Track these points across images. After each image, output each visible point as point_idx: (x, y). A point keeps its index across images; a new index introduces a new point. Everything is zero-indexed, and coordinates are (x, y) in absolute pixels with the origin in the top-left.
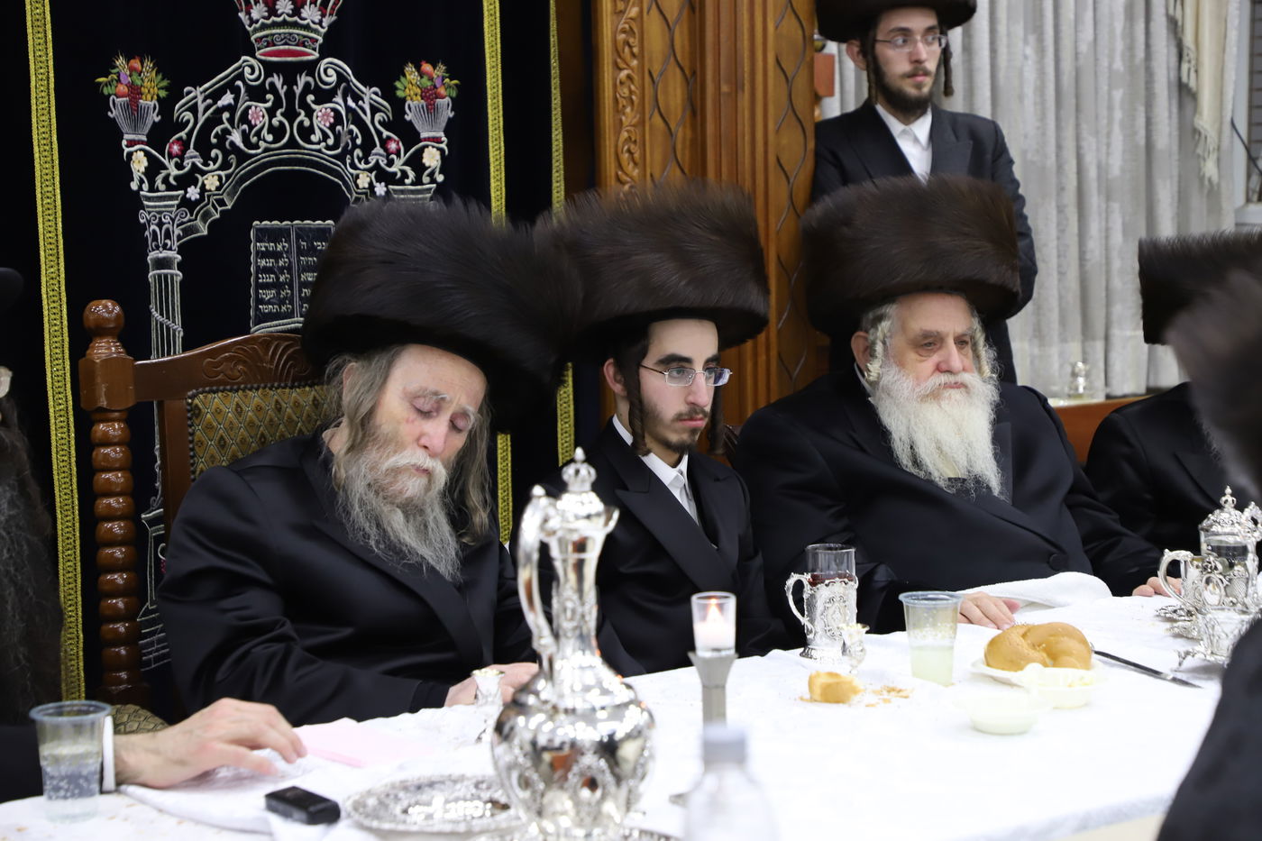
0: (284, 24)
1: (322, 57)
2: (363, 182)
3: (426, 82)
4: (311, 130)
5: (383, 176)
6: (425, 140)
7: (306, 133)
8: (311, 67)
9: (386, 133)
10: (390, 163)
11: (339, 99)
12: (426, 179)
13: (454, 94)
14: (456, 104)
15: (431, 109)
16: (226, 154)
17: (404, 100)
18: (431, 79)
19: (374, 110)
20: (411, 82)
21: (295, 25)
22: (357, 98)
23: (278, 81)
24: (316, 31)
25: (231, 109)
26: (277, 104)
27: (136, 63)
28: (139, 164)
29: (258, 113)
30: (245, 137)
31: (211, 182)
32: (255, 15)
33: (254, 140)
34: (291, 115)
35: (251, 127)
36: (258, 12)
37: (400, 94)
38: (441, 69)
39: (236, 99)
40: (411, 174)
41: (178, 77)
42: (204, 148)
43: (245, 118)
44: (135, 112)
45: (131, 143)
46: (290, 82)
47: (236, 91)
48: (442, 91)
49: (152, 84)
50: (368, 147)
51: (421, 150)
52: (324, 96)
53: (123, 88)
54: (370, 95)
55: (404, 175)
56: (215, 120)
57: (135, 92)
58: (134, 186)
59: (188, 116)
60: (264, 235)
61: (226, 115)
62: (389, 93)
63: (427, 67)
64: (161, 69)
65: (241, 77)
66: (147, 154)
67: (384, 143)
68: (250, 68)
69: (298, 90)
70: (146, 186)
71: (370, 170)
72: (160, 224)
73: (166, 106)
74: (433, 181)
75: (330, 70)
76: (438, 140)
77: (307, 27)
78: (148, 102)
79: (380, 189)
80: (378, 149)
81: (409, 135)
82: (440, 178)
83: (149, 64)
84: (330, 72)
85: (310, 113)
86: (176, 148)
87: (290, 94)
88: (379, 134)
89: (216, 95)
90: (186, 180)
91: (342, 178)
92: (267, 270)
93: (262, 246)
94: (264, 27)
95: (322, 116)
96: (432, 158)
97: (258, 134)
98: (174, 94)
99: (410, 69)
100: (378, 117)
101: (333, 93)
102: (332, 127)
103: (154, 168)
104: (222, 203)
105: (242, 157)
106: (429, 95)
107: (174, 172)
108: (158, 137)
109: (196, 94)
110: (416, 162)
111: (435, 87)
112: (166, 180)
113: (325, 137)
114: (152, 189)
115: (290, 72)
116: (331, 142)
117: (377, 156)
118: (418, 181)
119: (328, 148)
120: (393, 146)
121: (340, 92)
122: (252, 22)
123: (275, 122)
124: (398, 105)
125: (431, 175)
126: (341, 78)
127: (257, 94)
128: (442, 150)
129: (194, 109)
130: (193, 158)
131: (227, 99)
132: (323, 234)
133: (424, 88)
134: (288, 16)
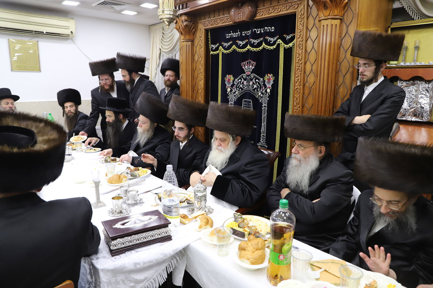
1: (251, 74)
2: (260, 94)
3: (268, 77)
5: (262, 93)
6: (268, 87)
7: (249, 86)
10: (263, 91)
12: (267, 94)
13: (274, 79)
14: (274, 81)
15: (269, 82)
16: (239, 89)
18: (269, 77)
20: (266, 77)
22: (259, 80)
24: (251, 69)
25: (240, 82)
27: (230, 76)
28: (229, 90)
29: (245, 83)
30: (243, 86)
31: (237, 93)
33: (244, 87)
34: (248, 83)
35: (244, 85)
36: (246, 67)
37: (265, 79)
38: (272, 75)
39: (241, 81)
40: (265, 93)
41: (235, 77)
43: (243, 83)
44: (229, 82)
45: (228, 87)
48: (271, 79)
49: (232, 78)
50: (260, 88)
51: (267, 89)
52: (251, 80)
53: (227, 79)
54: (262, 79)
56: (238, 84)
57: (229, 80)
58: (228, 93)
59: (236, 83)
60: (245, 101)
61: (240, 83)
63: (269, 75)
65: (242, 77)
66: (230, 88)
68: (244, 76)
71: (261, 92)
72: (232, 99)
73: (233, 81)
74: (268, 94)
75: (252, 76)
76: (270, 87)
78: (231, 81)
81: (265, 86)
83: (232, 76)
84: (253, 76)
86: (234, 88)
88: (262, 86)
89: (238, 80)
90: (235, 92)
91: (254, 94)
93: (244, 103)
94: (247, 69)
95: (251, 83)
96: (268, 90)
97: (245, 86)
99: (266, 75)
100: (262, 83)
102: (252, 85)
103: (231, 90)
104: (238, 96)
105: (242, 89)
106: (269, 79)
108: (232, 86)
109: (236, 80)
110: (266, 91)
111: (270, 78)
112: (233, 92)
113: (251, 86)
114: (231, 93)
115: (249, 76)
117: (261, 90)
118: (266, 94)
119: (252, 88)
120: (263, 88)
121: (254, 79)
122: (245, 69)
124: (264, 81)
125: (268, 93)
127: (245, 80)
128: (270, 89)
129: (236, 82)
130: (236, 89)
132: (250, 102)
133: (269, 78)
134: (248, 67)
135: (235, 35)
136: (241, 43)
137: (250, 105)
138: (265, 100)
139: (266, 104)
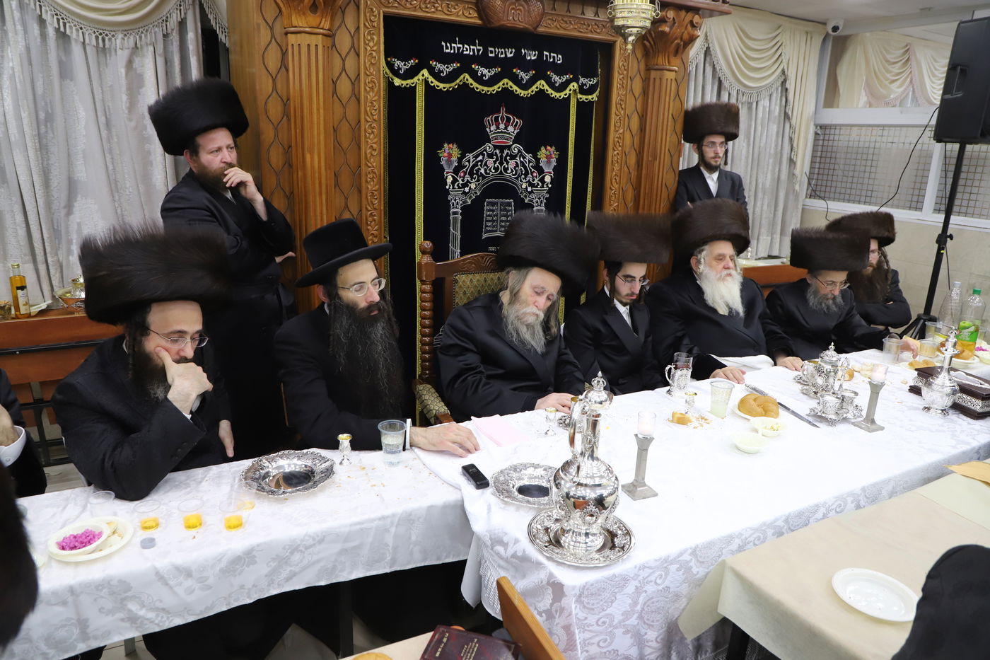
0: (502, 132)
1: (513, 144)
2: (524, 186)
3: (548, 153)
4: (508, 169)
5: (531, 185)
6: (546, 172)
7: (506, 170)
8: (509, 147)
9: (533, 170)
10: (534, 180)
11: (518, 158)
12: (545, 186)
13: (557, 157)
14: (558, 161)
15: (549, 162)
16: (478, 177)
17: (540, 159)
18: (550, 152)
19: (530, 162)
20: (543, 153)
21: (505, 133)
22: (524, 158)
23: (498, 152)
24: (512, 135)
25: (481, 161)
26: (497, 159)
27: (451, 146)
28: (450, 180)
29: (490, 163)
30: (485, 170)
31: (473, 186)
32: (492, 129)
33: (488, 172)
34: (501, 163)
35: (488, 167)
36: (493, 128)
37: (539, 157)
38: (554, 148)
39: (483, 158)
40: (540, 184)
41: (464, 150)
42: (471, 174)
43: (486, 164)
44: (449, 162)
45: (447, 173)
46: (502, 152)
47: (483, 155)
48: (553, 156)
49: (456, 152)
50: (526, 174)
51: (545, 176)
52: (513, 157)
53: (446, 154)
54: (529, 156)
55: (538, 184)
56: (475, 165)
57: (450, 155)
58: (447, 187)
59: (467, 163)
60: (489, 204)
61: (479, 163)
62: (535, 157)
63: (549, 148)
64: (459, 147)
65: (485, 150)
66: (452, 176)
67: (532, 173)
68: (489, 147)
69: (504, 155)
70: (451, 187)
71: (526, 182)
72: (455, 200)
73: (460, 160)
74: (547, 187)
75: (515, 148)
76: (550, 173)
77: (509, 134)
78: (454, 159)
79: (529, 189)
80: (530, 175)
81: (541, 171)
82: (550, 186)
83: (455, 146)
84: (516, 149)
85: (508, 163)
86: (462, 174)
87: (502, 156)
88: (531, 170)
89: (477, 157)
90: (465, 185)
91: (517, 185)
92: (489, 216)
93: (488, 208)
94: (495, 133)
95: (512, 164)
96: (548, 179)
97: (490, 170)
98: (463, 156)
99: (543, 148)
100: (531, 164)
101: (516, 156)
102: (515, 168)
103: (455, 181)
104: (476, 193)
105: (484, 177)
106: (549, 157)
107: (461, 182)
108: (456, 171)
109: (470, 156)
110: (542, 180)
111: (551, 154)
112: (458, 185)
113: (512, 171)
114: (453, 188)
115: (502, 149)
116: (514, 173)
117: (529, 178)
118: (542, 187)
119: (513, 175)
120: (535, 174)
121: (518, 156)
122: (491, 131)
123: (496, 166)
124: (538, 160)
125: (547, 185)
126: (519, 151)
127: (490, 156)
128: (551, 176)
129: (469, 161)
130: (467, 178)
131: (480, 158)
132: (509, 204)
133: (547, 155)
134: (503, 129)
135: (468, 50)
136: (486, 73)
137: (509, 211)
138: (539, 198)
139: (543, 205)
